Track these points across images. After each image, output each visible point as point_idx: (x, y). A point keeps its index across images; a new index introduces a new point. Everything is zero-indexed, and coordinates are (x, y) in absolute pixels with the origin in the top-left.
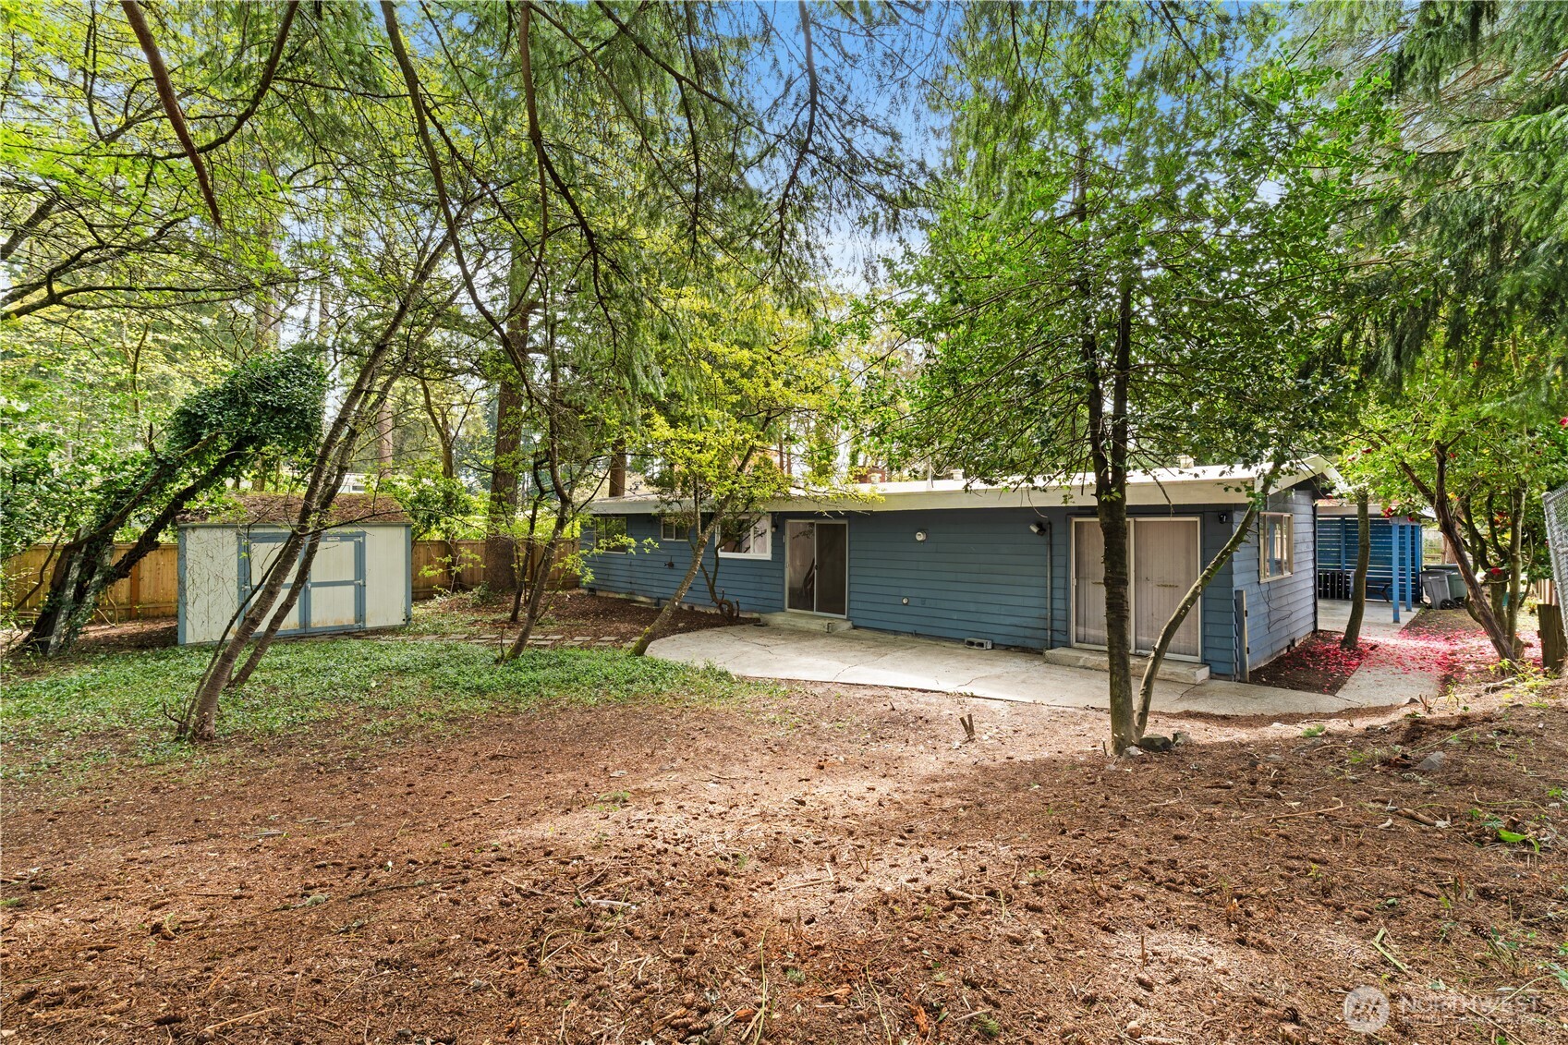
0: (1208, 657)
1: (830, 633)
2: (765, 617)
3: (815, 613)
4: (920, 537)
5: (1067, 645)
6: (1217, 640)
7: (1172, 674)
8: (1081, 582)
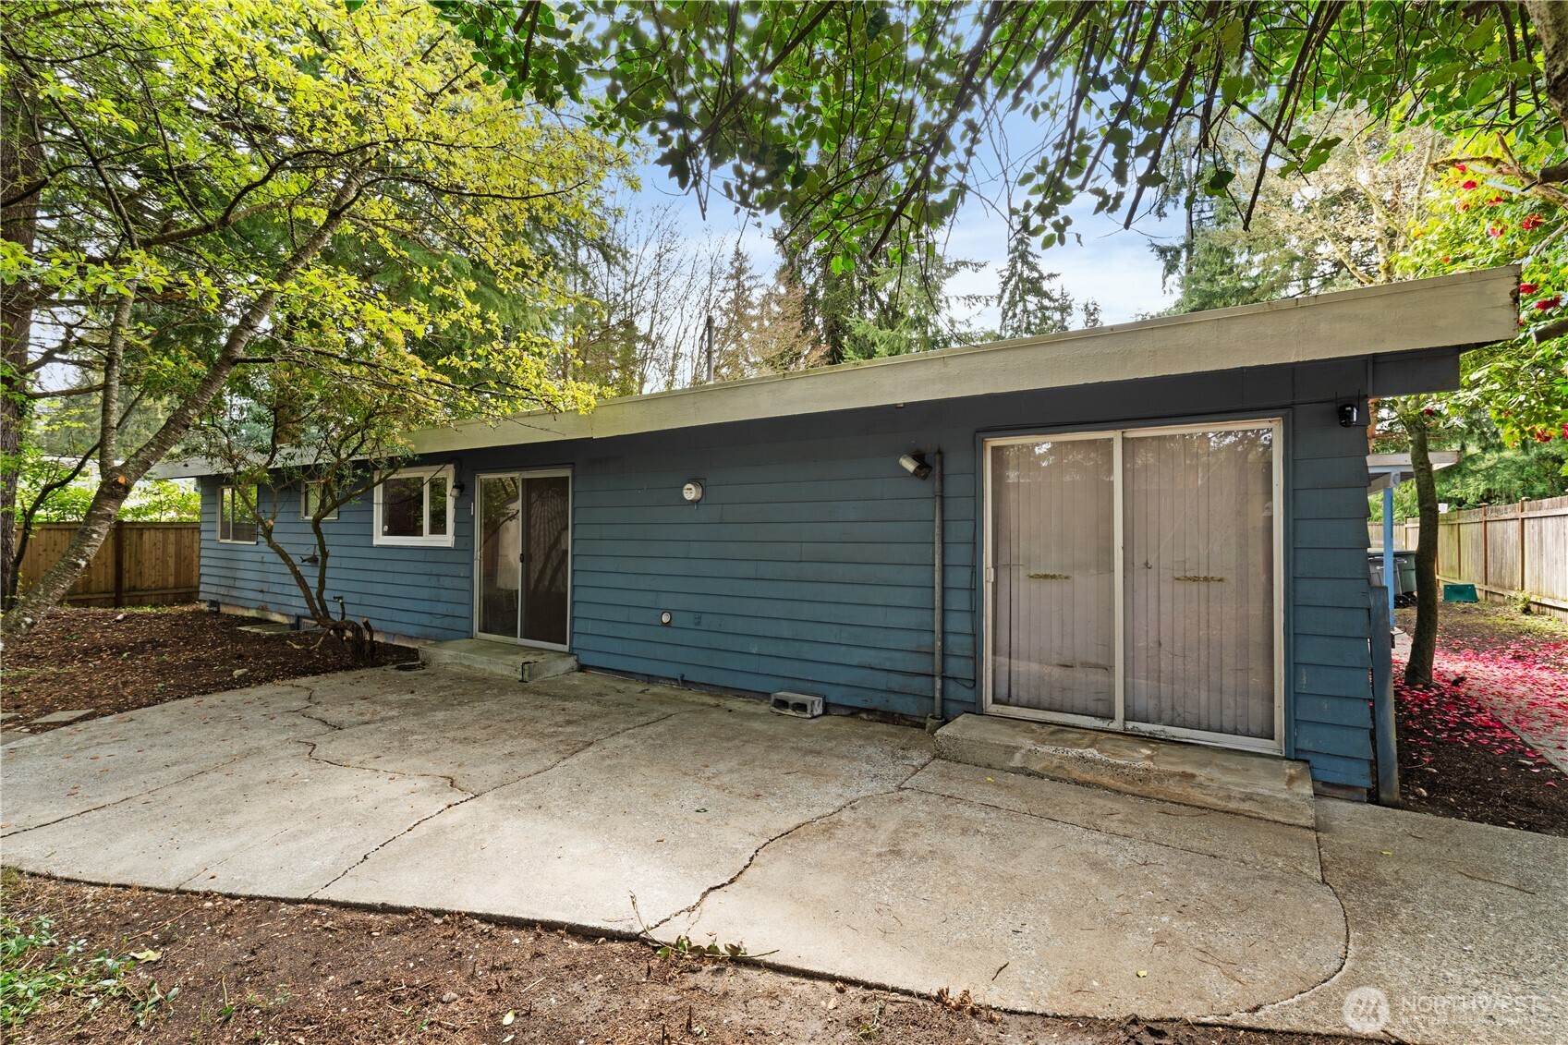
0: (1305, 743)
1: (525, 683)
2: (426, 649)
3: (520, 641)
4: (691, 493)
5: (976, 709)
6: (1326, 704)
7: (1248, 798)
8: (1003, 575)
